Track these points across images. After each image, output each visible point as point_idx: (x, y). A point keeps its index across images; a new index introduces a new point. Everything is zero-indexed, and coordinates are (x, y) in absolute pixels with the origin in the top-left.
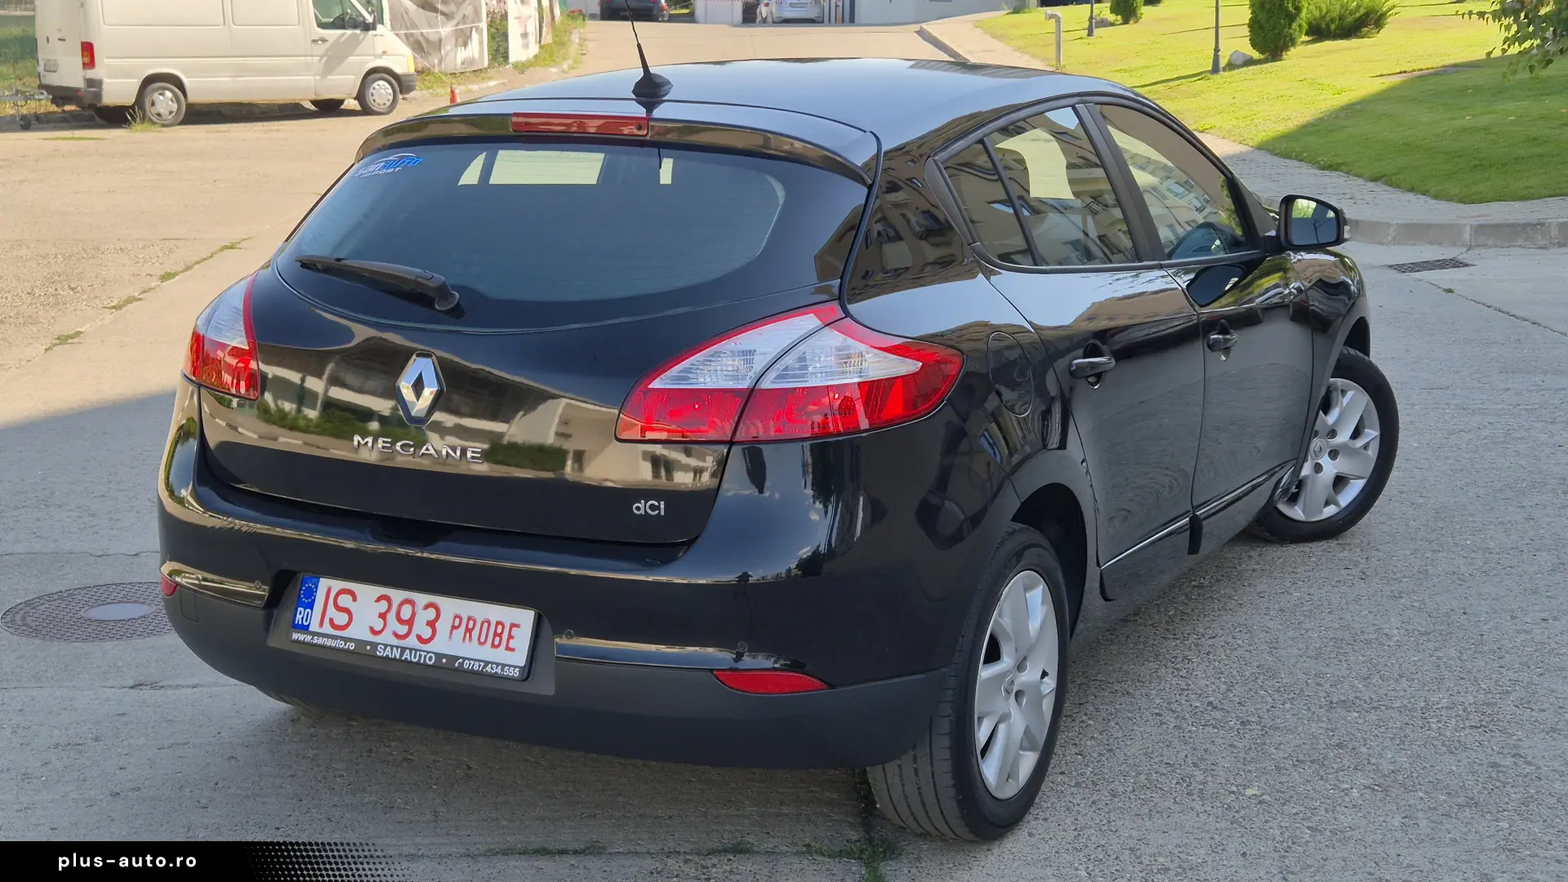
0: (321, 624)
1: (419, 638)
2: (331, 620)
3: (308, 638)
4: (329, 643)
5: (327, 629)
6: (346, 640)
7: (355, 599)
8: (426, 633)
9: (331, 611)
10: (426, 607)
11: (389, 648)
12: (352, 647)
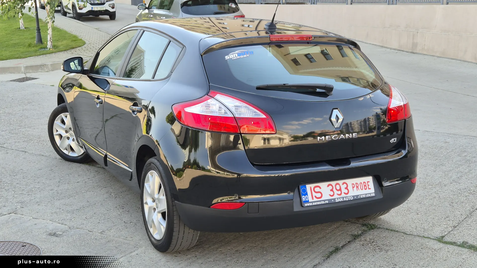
0: (313, 199)
1: (345, 193)
2: (315, 197)
3: (311, 204)
4: (319, 203)
5: (315, 199)
6: (324, 201)
7: (320, 188)
8: (346, 191)
9: (314, 194)
10: (343, 184)
11: (339, 199)
12: (327, 202)
